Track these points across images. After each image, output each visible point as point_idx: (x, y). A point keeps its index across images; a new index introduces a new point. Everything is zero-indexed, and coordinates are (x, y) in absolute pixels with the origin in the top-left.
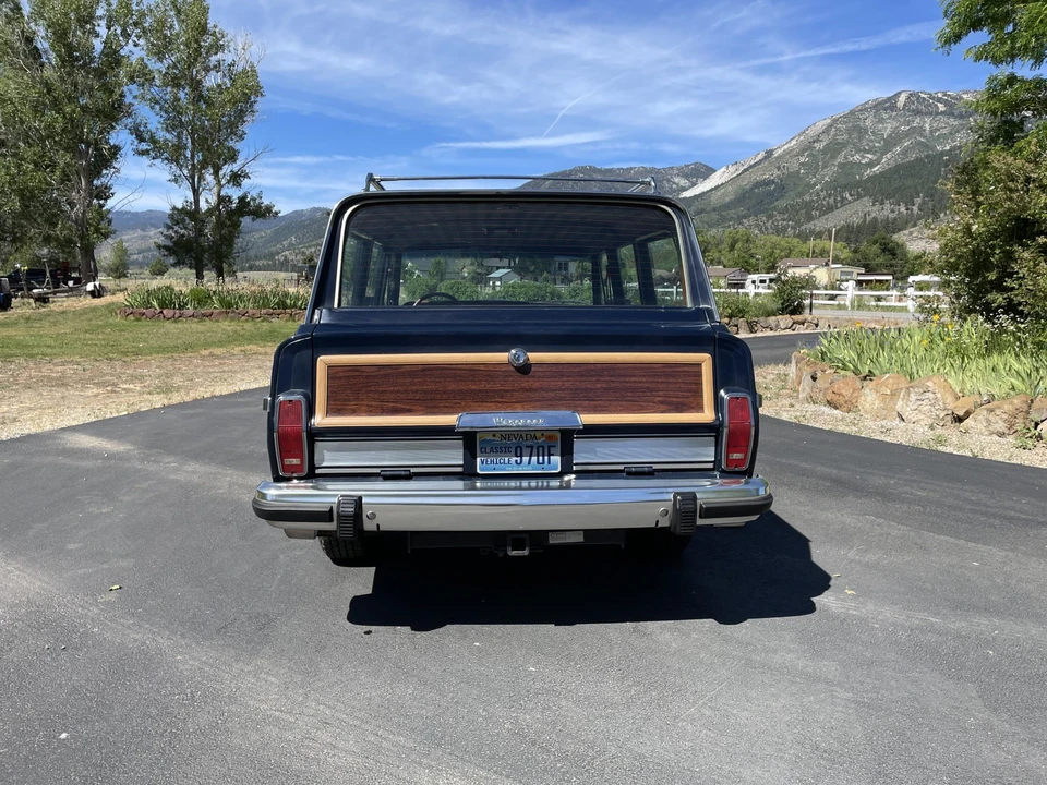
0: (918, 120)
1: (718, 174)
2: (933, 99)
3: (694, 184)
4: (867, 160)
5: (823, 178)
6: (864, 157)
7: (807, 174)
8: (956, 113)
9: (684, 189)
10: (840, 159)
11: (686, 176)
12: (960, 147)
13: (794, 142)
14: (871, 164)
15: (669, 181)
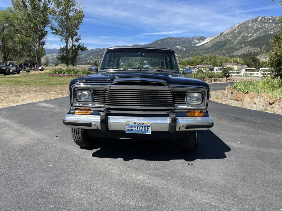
0: (264, 24)
1: (207, 39)
2: (268, 19)
3: (200, 42)
4: (249, 36)
5: (236, 41)
6: (248, 35)
7: (232, 39)
8: (275, 22)
9: (197, 43)
10: (242, 35)
11: (198, 40)
12: (276, 32)
13: (229, 30)
14: (250, 37)
15: (193, 41)
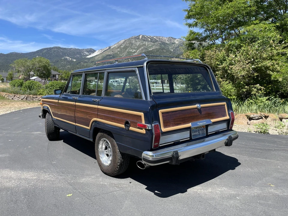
0: (144, 42)
1: (97, 52)
2: (147, 37)
3: (90, 54)
4: (134, 51)
5: (123, 55)
6: (133, 50)
7: (120, 54)
8: (153, 41)
9: (88, 55)
10: (127, 50)
11: (88, 52)
12: (154, 50)
13: (116, 45)
14: (135, 52)
15: (83, 53)
